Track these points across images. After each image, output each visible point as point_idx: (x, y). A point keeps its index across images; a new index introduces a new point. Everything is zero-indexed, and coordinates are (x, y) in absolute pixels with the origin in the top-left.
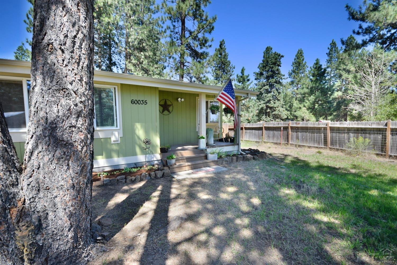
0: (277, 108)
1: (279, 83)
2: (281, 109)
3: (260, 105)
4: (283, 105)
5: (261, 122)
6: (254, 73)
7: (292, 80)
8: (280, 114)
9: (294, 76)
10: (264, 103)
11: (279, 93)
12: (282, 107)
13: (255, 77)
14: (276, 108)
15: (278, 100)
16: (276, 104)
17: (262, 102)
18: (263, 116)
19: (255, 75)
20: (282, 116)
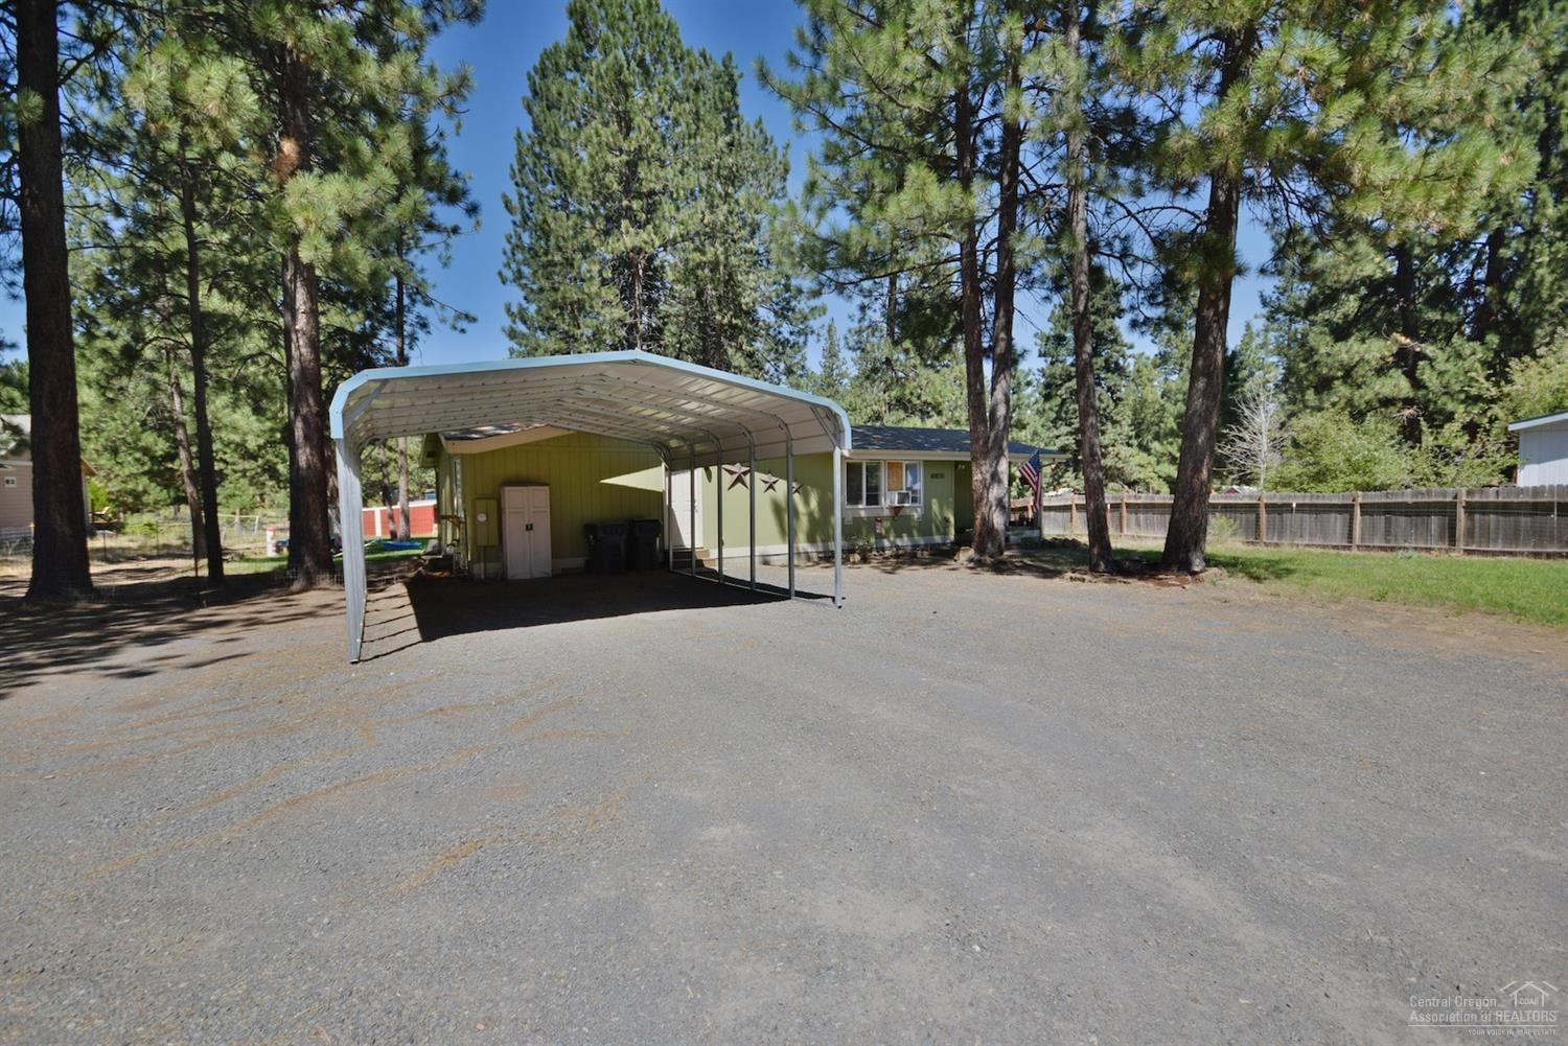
0: (1110, 449)
1: (1119, 370)
2: (1124, 451)
3: (1057, 437)
4: (1130, 438)
5: (1061, 491)
6: (1036, 335)
7: (1163, 349)
8: (1120, 465)
9: (1169, 340)
10: (1071, 433)
11: (1117, 401)
12: (1129, 445)
13: (1038, 348)
14: (1106, 447)
15: (1114, 423)
16: (1107, 436)
17: (1065, 429)
18: (1068, 474)
19: (1039, 342)
20: (1127, 470)
